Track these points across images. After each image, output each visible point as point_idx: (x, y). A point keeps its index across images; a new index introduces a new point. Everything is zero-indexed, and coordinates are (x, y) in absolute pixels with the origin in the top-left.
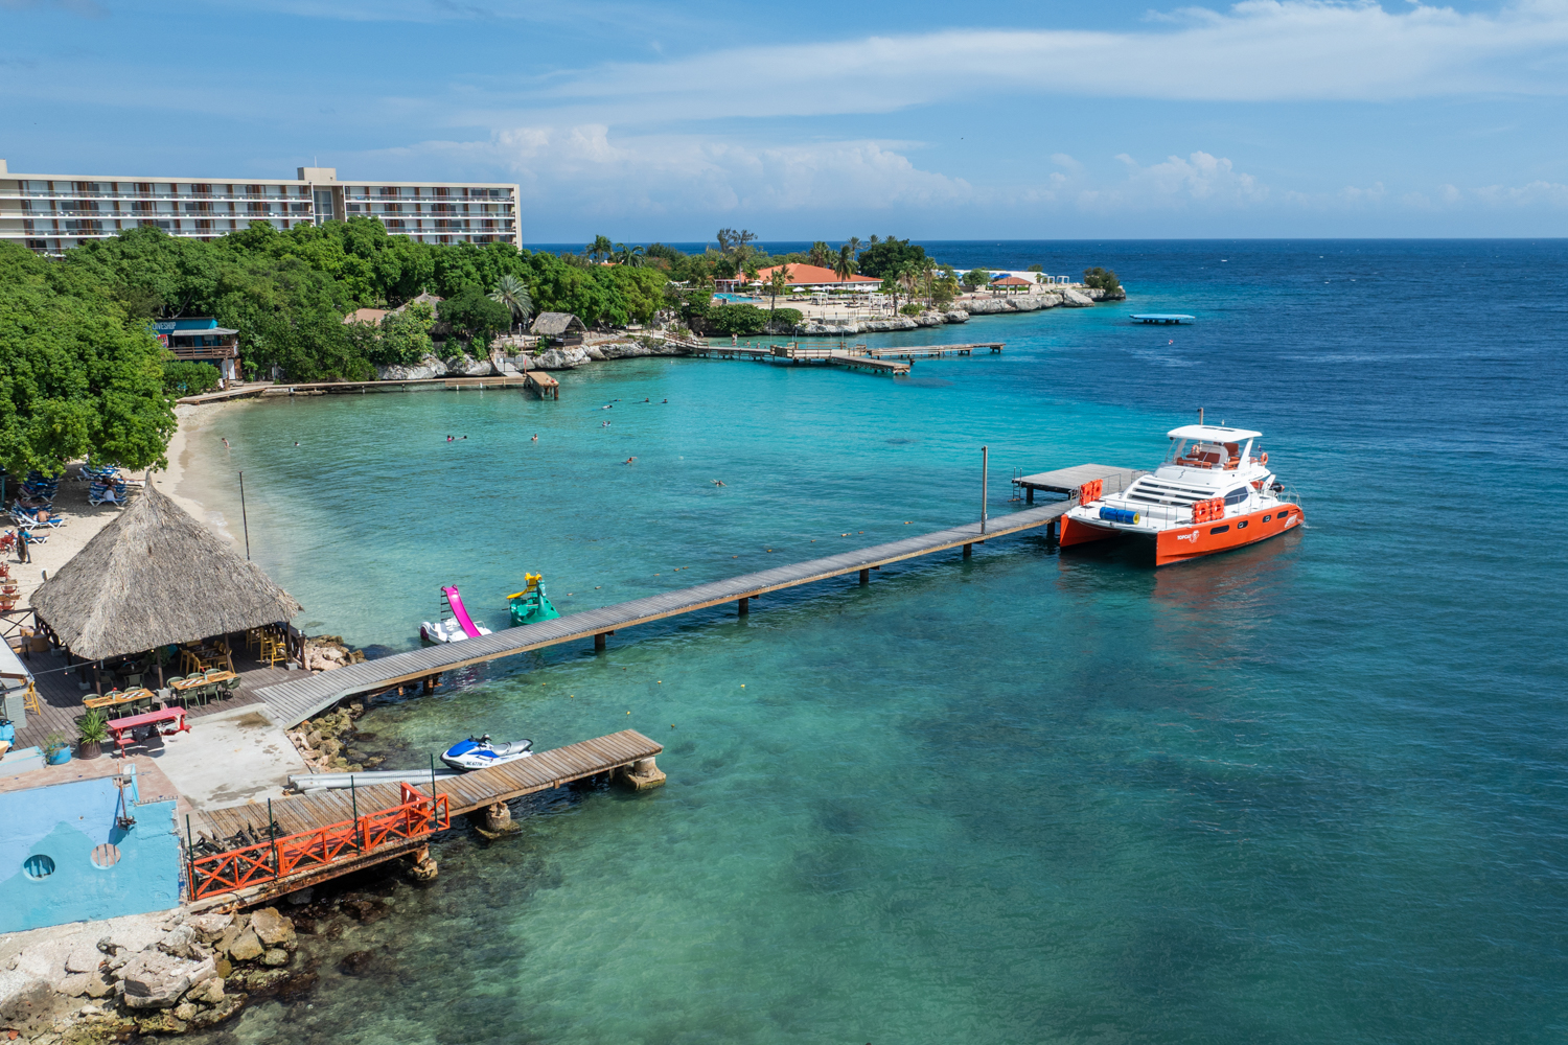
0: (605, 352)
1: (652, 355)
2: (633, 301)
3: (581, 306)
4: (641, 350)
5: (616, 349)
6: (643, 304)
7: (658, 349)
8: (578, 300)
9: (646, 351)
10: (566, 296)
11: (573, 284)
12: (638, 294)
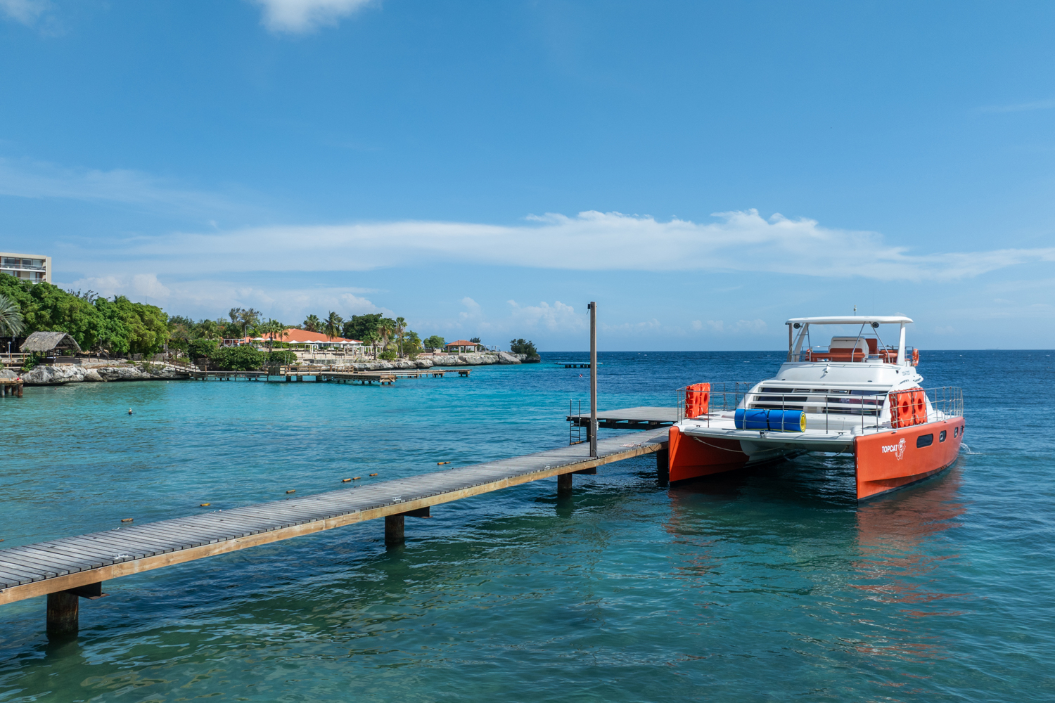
0: (103, 375)
1: (152, 379)
2: (136, 331)
3: (79, 331)
4: (140, 374)
5: (114, 372)
6: (145, 335)
7: (157, 374)
8: (76, 325)
9: (145, 375)
10: (64, 321)
11: (72, 309)
12: (140, 326)
